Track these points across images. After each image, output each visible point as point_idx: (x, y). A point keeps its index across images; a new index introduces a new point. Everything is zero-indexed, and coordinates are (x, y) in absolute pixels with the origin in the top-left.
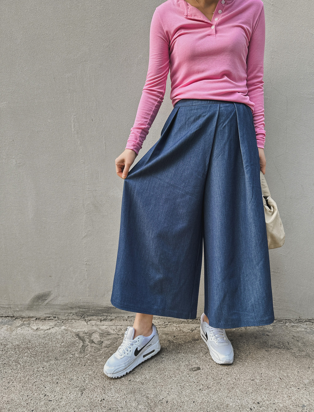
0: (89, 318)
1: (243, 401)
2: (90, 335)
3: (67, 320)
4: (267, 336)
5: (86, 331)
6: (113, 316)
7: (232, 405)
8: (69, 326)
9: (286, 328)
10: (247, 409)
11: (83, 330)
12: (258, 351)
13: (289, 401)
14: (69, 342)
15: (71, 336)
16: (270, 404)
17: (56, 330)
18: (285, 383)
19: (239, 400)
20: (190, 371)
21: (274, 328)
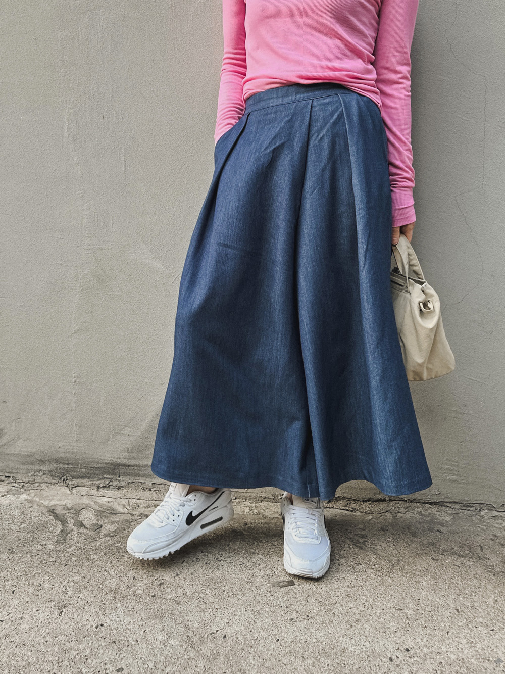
0: (75, 482)
1: (377, 645)
2: (77, 513)
3: (32, 484)
4: (438, 532)
5: (69, 506)
6: (123, 481)
7: (353, 650)
8: (35, 495)
9: (480, 520)
10: (383, 659)
11: (64, 503)
12: (416, 560)
13: (471, 650)
14: (34, 523)
15: (40, 512)
16: (431, 653)
17: (10, 499)
18: (466, 619)
19: (369, 642)
20: (274, 586)
21: (454, 518)
